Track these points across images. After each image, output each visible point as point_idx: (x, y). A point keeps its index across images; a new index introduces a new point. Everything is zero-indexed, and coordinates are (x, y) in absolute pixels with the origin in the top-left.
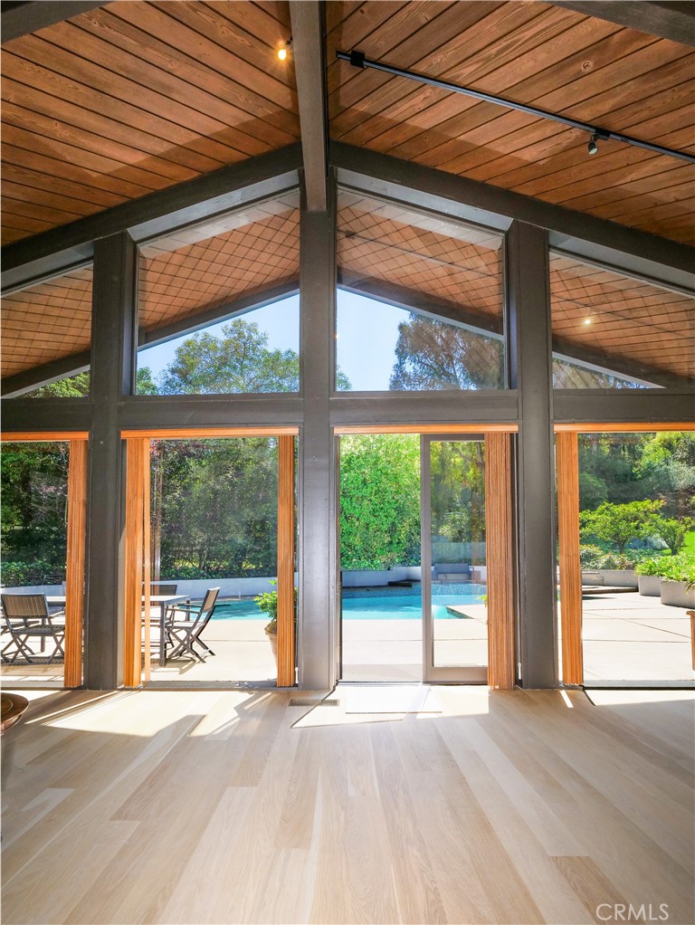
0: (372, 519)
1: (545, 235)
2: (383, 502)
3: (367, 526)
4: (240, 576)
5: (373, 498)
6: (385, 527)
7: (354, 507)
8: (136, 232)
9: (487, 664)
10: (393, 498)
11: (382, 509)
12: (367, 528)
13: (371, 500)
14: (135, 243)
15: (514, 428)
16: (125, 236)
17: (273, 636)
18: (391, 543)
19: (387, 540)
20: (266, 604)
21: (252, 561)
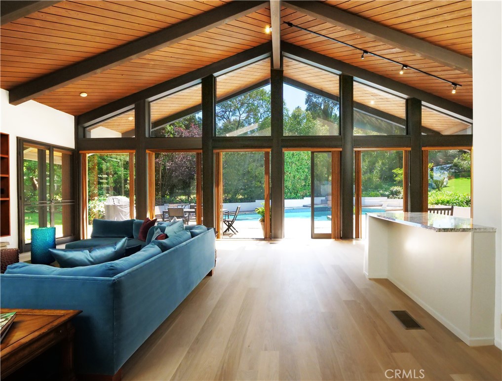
0: (297, 173)
1: (352, 78)
2: (301, 164)
3: (294, 177)
4: (237, 202)
5: (297, 163)
6: (303, 178)
7: (289, 168)
8: (215, 74)
9: (331, 232)
10: (306, 163)
11: (301, 168)
12: (294, 178)
13: (296, 164)
14: (215, 78)
15: (341, 149)
16: (212, 76)
17: (263, 223)
18: (305, 185)
19: (304, 184)
20: (260, 212)
21: (242, 194)
